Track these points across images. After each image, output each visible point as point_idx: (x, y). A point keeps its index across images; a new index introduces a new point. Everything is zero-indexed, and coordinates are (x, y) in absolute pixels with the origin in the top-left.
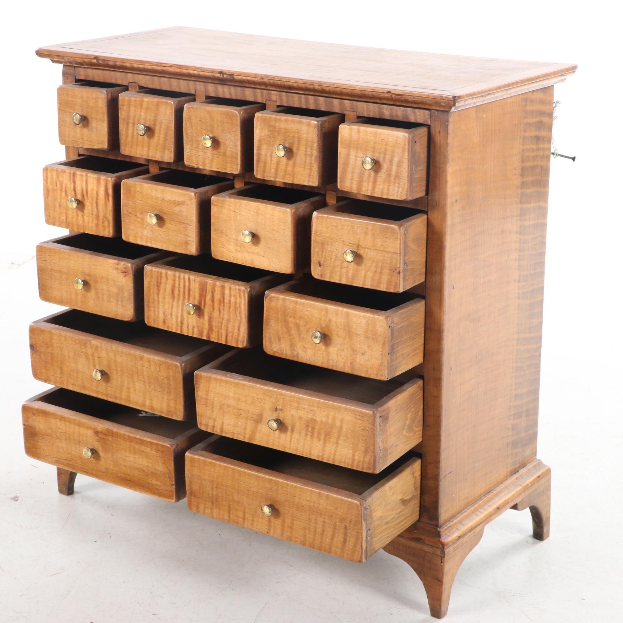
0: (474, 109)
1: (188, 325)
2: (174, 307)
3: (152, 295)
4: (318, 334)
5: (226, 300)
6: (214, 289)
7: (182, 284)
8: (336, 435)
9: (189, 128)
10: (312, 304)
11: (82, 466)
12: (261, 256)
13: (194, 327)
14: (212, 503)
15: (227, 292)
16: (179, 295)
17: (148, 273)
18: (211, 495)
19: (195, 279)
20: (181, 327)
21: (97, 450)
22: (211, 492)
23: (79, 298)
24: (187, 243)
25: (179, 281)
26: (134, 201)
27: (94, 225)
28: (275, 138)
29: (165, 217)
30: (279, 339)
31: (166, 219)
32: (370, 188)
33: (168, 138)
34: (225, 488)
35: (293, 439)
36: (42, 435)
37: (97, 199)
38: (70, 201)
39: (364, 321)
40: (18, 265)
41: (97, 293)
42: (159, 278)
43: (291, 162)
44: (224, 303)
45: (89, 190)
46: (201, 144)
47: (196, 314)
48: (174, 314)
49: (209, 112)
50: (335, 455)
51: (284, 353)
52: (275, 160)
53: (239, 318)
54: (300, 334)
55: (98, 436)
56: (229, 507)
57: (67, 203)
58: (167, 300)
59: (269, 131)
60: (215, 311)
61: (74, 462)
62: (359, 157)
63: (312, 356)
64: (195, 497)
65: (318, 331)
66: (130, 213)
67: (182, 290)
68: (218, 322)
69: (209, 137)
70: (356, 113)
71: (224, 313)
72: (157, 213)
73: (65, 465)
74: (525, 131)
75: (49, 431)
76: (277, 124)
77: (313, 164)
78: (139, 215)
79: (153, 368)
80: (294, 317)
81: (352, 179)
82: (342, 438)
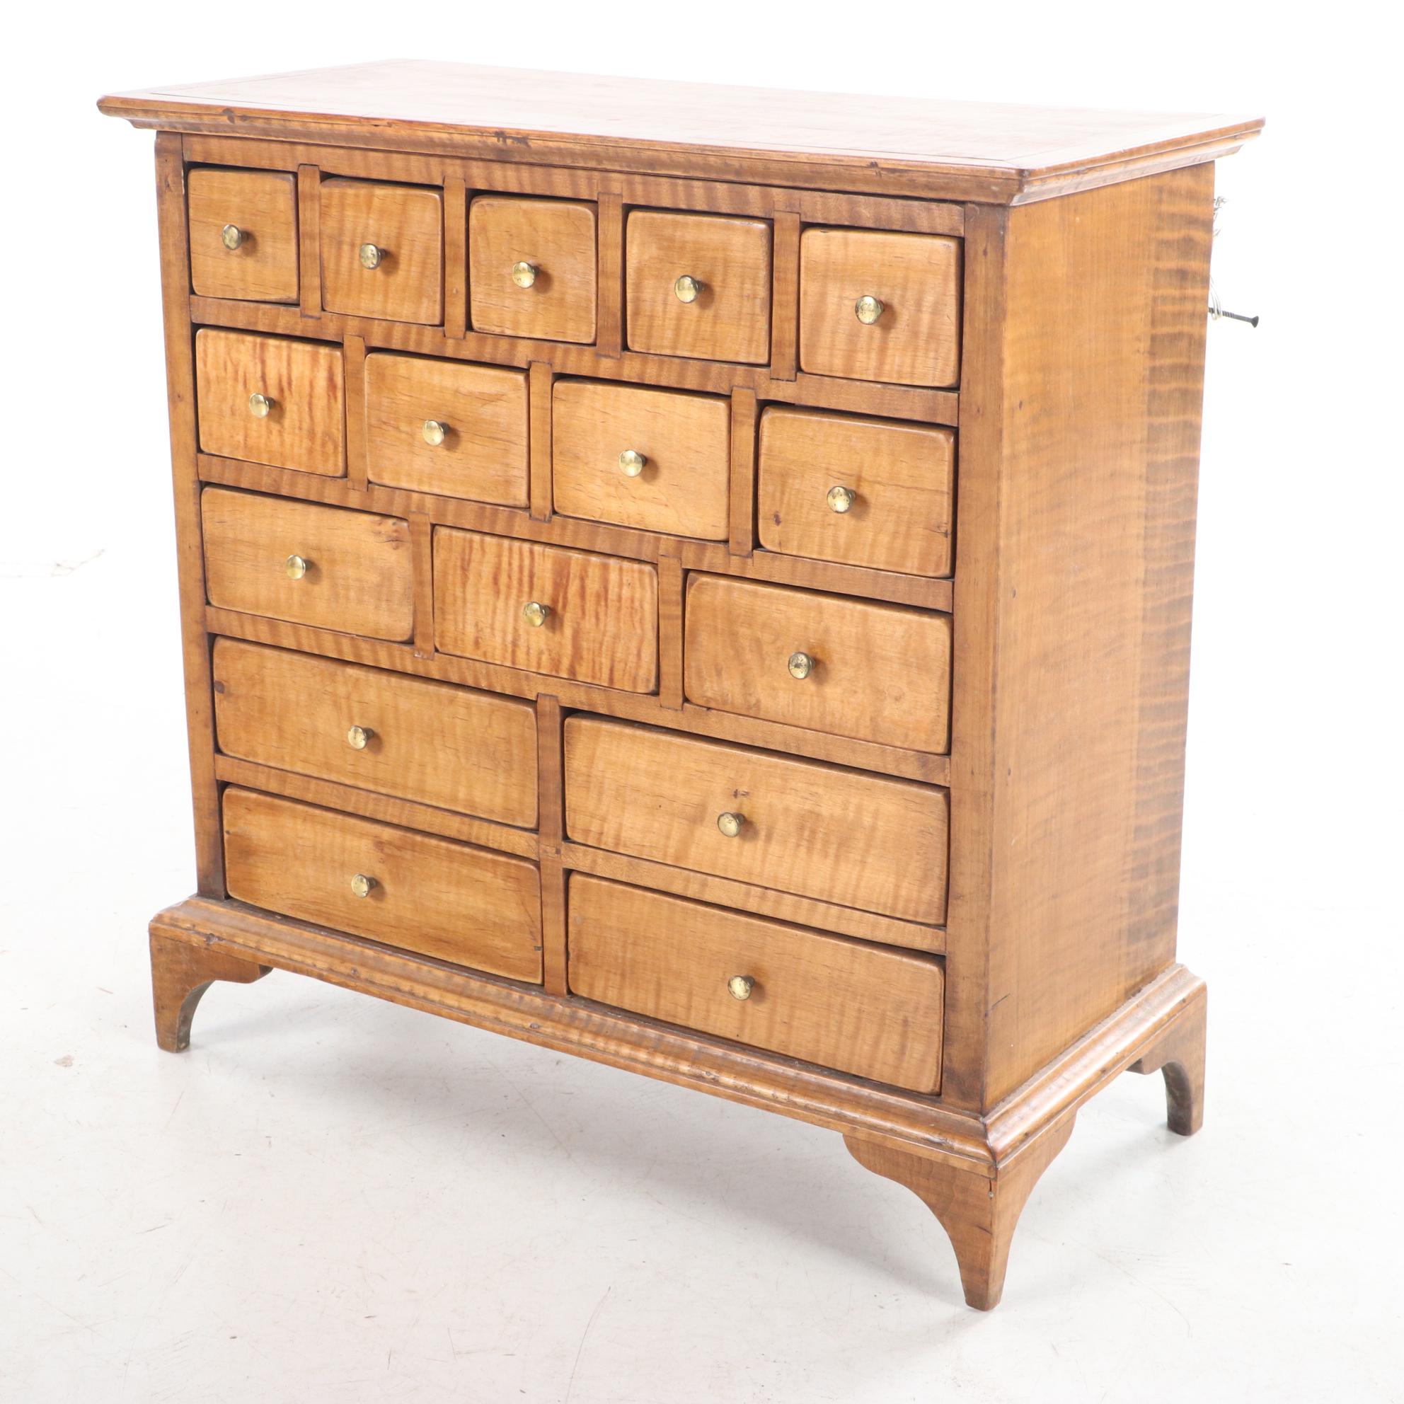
0: (1058, 203)
1: (529, 648)
2: (498, 611)
3: (450, 587)
4: (803, 660)
5: (612, 595)
6: (586, 572)
7: (516, 563)
8: (861, 845)
9: (481, 250)
10: (789, 596)
11: (347, 916)
12: (662, 504)
13: (541, 653)
14: (623, 976)
15: (613, 577)
16: (509, 587)
17: (442, 543)
18: (620, 961)
19: (544, 551)
20: (514, 652)
21: (378, 879)
22: (620, 954)
23: (296, 597)
24: (508, 482)
25: (510, 557)
26: (392, 397)
27: (304, 451)
28: (671, 263)
29: (460, 429)
30: (719, 673)
31: (462, 434)
32: (873, 363)
33: (428, 273)
34: (651, 944)
35: (770, 857)
36: (267, 852)
37: (311, 396)
38: (254, 403)
39: (900, 631)
40: (70, 568)
41: (334, 586)
42: (467, 551)
43: (709, 313)
44: (606, 600)
45: (293, 378)
46: (508, 282)
47: (546, 626)
48: (498, 625)
49: (525, 212)
50: (857, 886)
51: (729, 701)
52: (672, 311)
53: (639, 631)
54: (762, 658)
55: (382, 850)
56: (659, 984)
57: (247, 407)
58: (482, 598)
59: (660, 249)
60: (587, 617)
61: (331, 907)
62: (846, 298)
63: (788, 705)
64: (587, 964)
65: (802, 653)
66: (385, 423)
67: (515, 575)
68: (594, 641)
69: (529, 265)
70: (798, 216)
71: (605, 620)
72: (444, 421)
73: (311, 914)
74: (1158, 258)
75: (281, 845)
76: (678, 234)
77: (758, 315)
78: (404, 427)
79: (475, 721)
80: (750, 625)
81: (832, 347)
82: (873, 851)
